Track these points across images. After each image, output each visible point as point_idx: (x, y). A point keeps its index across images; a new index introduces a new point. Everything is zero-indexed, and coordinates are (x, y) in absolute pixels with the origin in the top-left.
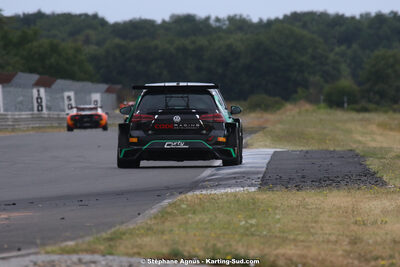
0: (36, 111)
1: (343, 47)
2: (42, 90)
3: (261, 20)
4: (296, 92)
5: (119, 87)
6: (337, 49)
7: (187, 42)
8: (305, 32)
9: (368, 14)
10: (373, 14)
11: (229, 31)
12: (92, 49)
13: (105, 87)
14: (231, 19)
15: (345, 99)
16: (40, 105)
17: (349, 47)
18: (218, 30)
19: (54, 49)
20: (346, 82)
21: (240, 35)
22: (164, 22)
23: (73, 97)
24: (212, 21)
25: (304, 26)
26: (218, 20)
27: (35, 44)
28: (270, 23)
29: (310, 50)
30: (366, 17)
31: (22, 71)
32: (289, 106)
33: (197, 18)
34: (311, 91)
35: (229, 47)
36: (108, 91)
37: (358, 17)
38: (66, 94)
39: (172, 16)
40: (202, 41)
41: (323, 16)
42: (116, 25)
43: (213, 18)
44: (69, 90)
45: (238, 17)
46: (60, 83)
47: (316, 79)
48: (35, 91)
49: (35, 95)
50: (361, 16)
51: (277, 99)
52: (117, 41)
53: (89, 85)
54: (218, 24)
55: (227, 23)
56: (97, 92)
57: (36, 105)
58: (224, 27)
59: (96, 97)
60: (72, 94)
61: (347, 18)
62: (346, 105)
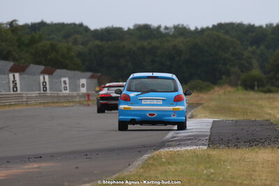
0: (42, 91)
1: (254, 47)
2: (47, 77)
3: (196, 29)
4: (221, 79)
5: (99, 74)
6: (250, 49)
7: (145, 43)
8: (227, 37)
9: (271, 25)
10: (275, 25)
11: (174, 36)
12: (79, 48)
13: (89, 74)
14: (176, 28)
15: (256, 83)
16: (45, 87)
17: (258, 47)
18: (167, 35)
19: (53, 48)
20: (256, 72)
21: (181, 39)
22: (129, 29)
23: (67, 82)
24: (162, 29)
25: (227, 32)
26: (166, 28)
27: (40, 44)
28: (203, 30)
29: (231, 49)
30: (270, 26)
31: (33, 63)
32: (216, 88)
33: (152, 27)
34: (232, 77)
35: (175, 47)
36: (92, 77)
37: (264, 26)
38: (63, 79)
39: (135, 25)
40: (155, 43)
41: (240, 26)
42: (96, 31)
43: (163, 27)
44: (65, 77)
45: (180, 26)
46: (58, 71)
47: (235, 69)
48: (41, 77)
49: (42, 80)
50: (267, 25)
51: (208, 83)
52: (98, 42)
53: (78, 73)
54: (166, 31)
55: (173, 30)
56: (84, 78)
57: (42, 87)
58: (171, 33)
59: (83, 81)
60: (67, 79)
61: (256, 27)
62: (256, 88)
